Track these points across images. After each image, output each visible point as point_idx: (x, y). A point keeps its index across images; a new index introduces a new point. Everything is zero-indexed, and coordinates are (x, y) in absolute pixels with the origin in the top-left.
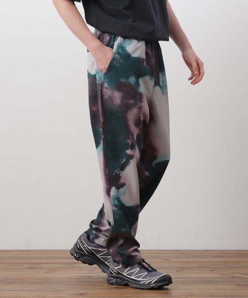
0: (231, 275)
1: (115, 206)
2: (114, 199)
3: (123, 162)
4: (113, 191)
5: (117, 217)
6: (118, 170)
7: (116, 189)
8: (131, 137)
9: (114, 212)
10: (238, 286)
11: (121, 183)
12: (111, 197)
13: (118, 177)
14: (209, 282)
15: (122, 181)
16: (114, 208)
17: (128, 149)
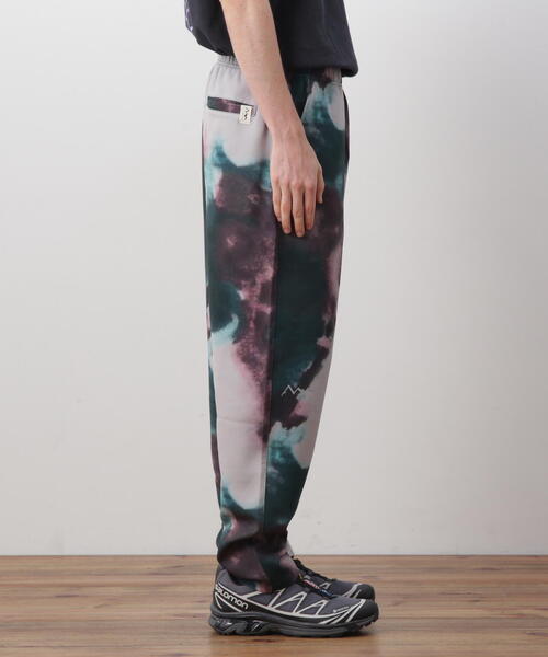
0: (517, 612)
1: (275, 464)
2: (274, 449)
3: (309, 367)
4: (277, 431)
5: (274, 490)
6: (295, 385)
7: (283, 426)
8: (329, 309)
9: (269, 479)
10: (532, 637)
11: (296, 415)
12: (270, 443)
13: (292, 401)
14: (467, 626)
15: (299, 411)
16: (271, 469)
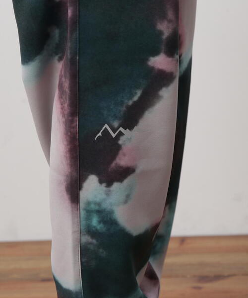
1: (92, 233)
2: (89, 212)
3: (136, 98)
4: (92, 187)
6: (116, 124)
7: (101, 182)
8: (170, 14)
9: (84, 251)
12: (82, 203)
13: (113, 147)
15: (122, 161)
16: (86, 239)
17: (156, 53)
